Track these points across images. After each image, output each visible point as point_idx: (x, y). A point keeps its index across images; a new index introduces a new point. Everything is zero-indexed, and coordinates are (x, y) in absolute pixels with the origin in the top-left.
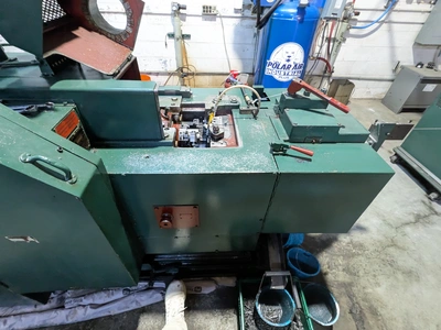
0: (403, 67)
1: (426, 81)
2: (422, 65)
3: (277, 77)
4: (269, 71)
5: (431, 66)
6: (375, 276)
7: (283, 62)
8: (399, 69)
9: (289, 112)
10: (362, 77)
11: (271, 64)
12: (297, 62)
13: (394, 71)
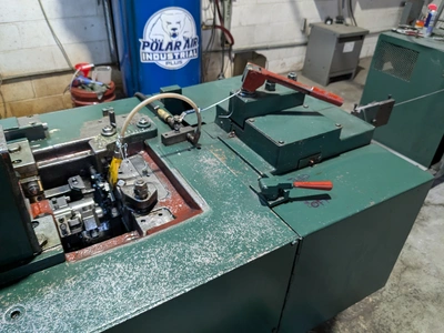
0: (312, 26)
1: (343, 39)
2: (331, 20)
3: (162, 64)
4: (147, 56)
5: (340, 20)
6: (408, 324)
7: (167, 39)
8: (309, 29)
9: (257, 123)
10: (270, 44)
11: (147, 44)
12: (188, 35)
13: (304, 32)
